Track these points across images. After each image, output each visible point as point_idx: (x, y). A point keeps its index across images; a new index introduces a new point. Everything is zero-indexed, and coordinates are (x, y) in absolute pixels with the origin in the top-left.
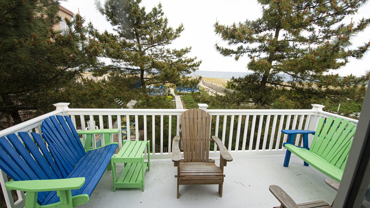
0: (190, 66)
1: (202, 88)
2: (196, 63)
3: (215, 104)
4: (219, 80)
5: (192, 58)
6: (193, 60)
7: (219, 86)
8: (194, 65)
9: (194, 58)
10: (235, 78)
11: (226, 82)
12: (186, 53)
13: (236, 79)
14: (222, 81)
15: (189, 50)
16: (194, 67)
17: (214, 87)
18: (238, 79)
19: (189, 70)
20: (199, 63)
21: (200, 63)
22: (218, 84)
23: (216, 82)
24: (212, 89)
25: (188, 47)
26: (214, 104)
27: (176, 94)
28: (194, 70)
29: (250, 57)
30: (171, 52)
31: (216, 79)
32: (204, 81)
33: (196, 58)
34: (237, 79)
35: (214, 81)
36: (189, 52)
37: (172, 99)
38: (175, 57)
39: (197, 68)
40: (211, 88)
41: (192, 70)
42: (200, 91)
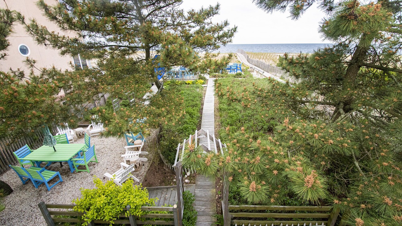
0: (219, 38)
1: (245, 67)
2: (227, 31)
3: (248, 106)
4: (268, 55)
5: (220, 24)
6: (221, 28)
7: (268, 64)
8: (225, 35)
9: (223, 24)
10: (290, 57)
11: (278, 57)
12: (211, 16)
13: (292, 59)
14: (273, 56)
15: (215, 11)
16: (225, 38)
17: (260, 65)
18: (297, 59)
19: (218, 44)
20: (232, 31)
21: (234, 31)
22: (266, 60)
23: (265, 58)
24: (259, 67)
25: (214, 6)
26: (246, 106)
27: (211, 76)
28: (224, 43)
29: (327, 7)
30: (186, 15)
31: (265, 54)
32: (250, 57)
33: (226, 24)
34: (295, 58)
35: (262, 57)
36: (216, 13)
37: (203, 84)
38: (192, 24)
39: (229, 39)
40: (257, 67)
41: (221, 43)
42: (241, 71)
